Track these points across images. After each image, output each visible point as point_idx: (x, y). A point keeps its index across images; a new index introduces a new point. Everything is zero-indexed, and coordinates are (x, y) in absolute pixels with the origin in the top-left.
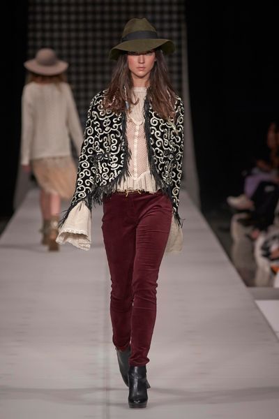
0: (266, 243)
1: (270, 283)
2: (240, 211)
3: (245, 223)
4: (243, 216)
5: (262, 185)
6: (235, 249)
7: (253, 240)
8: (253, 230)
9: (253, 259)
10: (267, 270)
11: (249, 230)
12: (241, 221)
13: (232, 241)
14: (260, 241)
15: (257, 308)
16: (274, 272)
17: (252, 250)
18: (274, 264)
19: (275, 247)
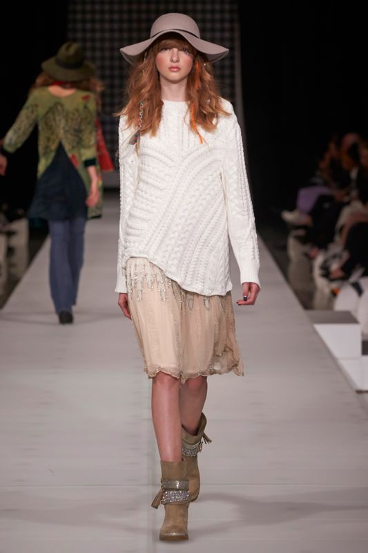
0: (325, 262)
1: (329, 305)
2: (297, 227)
3: (303, 240)
4: (301, 232)
5: (322, 199)
6: (292, 268)
7: (310, 259)
9: (312, 279)
10: (327, 291)
11: (306, 248)
12: (298, 238)
13: (288, 260)
14: (319, 260)
16: (334, 294)
17: (311, 270)
18: (334, 285)
19: (335, 266)
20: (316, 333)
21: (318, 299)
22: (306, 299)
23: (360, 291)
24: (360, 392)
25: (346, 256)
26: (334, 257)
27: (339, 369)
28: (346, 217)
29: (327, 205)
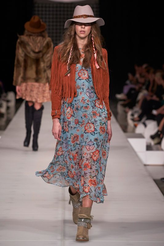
1: (133, 131)
5: (131, 89)
6: (119, 117)
7: (126, 113)
10: (132, 125)
14: (130, 113)
16: (135, 126)
17: (126, 117)
18: (136, 123)
19: (136, 116)
20: (128, 142)
22: (125, 128)
23: (145, 125)
24: (145, 165)
25: (140, 111)
26: (136, 112)
27: (137, 156)
28: (140, 96)
29: (133, 92)
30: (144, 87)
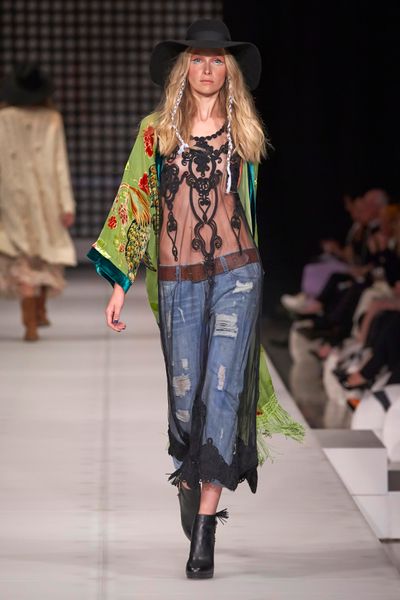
0: (340, 364)
1: (345, 424)
2: (302, 317)
3: (310, 334)
4: (307, 324)
5: (336, 278)
6: (296, 373)
7: (321, 359)
8: (323, 344)
9: (322, 387)
10: (342, 403)
11: (315, 345)
12: (303, 331)
13: (290, 361)
14: (331, 363)
15: (326, 459)
16: (352, 406)
17: (321, 375)
18: (352, 395)
19: (353, 368)
21: (331, 415)
22: (315, 415)
23: (386, 404)
24: (385, 541)
25: (367, 355)
26: (352, 357)
28: (367, 303)
29: (342, 286)
30: (379, 272)
